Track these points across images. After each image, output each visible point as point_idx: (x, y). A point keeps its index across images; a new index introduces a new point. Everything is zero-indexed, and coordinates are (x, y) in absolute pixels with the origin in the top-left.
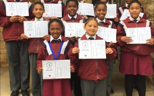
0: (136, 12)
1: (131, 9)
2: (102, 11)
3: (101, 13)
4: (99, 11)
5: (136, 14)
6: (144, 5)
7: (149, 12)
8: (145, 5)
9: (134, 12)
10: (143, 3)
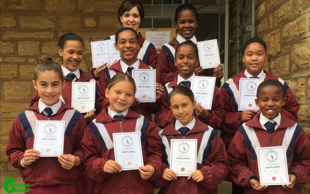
0: (256, 60)
1: (247, 55)
2: (186, 58)
3: (184, 63)
4: (181, 58)
5: (257, 64)
6: (286, 45)
7: (297, 59)
8: (289, 47)
9: (253, 61)
10: (284, 42)
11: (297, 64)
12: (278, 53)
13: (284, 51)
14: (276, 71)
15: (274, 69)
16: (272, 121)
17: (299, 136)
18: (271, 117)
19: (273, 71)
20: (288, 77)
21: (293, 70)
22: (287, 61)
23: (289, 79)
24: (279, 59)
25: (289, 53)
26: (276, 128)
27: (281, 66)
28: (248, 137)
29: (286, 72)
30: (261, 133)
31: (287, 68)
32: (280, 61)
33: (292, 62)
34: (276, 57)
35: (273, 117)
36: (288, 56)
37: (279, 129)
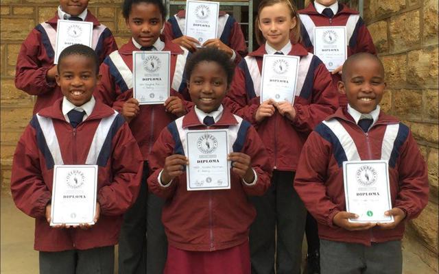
11: (432, 25)
12: (402, 8)
13: (411, 4)
14: (399, 36)
15: (395, 33)
16: (80, 109)
17: (119, 131)
18: (79, 103)
19: (393, 36)
20: (417, 46)
21: (425, 34)
22: (417, 21)
23: (420, 49)
24: (403, 17)
25: (420, 8)
26: (85, 118)
27: (407, 29)
28: (42, 132)
29: (415, 38)
30: (61, 126)
31: (416, 32)
32: (405, 20)
33: (423, 22)
34: (398, 14)
35: (81, 102)
36: (418, 12)
37: (89, 121)
